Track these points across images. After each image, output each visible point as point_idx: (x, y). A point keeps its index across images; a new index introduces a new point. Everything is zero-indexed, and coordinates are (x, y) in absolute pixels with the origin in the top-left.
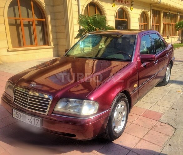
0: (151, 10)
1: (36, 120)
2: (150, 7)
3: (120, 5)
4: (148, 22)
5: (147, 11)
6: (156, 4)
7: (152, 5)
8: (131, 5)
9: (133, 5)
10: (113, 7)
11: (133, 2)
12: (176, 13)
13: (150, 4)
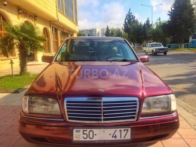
0: (50, 27)
1: (124, 130)
2: (49, 24)
3: (25, 18)
4: (49, 37)
5: (47, 27)
6: (55, 22)
7: (51, 23)
8: (35, 20)
9: (36, 19)
10: (19, 19)
11: (36, 17)
12: (68, 32)
13: (50, 21)
